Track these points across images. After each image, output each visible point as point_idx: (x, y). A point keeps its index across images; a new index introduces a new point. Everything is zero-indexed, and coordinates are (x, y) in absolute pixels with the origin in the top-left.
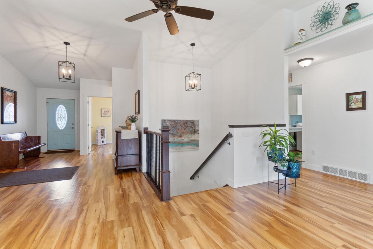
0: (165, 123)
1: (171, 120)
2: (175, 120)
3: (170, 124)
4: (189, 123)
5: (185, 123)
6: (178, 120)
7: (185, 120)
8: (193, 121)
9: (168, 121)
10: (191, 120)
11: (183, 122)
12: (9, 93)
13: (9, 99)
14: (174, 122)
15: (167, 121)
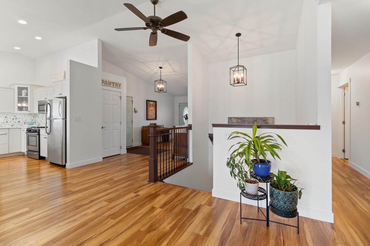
0: (231, 120)
1: (238, 118)
2: (242, 118)
3: (237, 122)
4: (260, 121)
5: (254, 121)
6: (246, 118)
7: (254, 117)
8: (265, 119)
9: (235, 119)
10: (263, 118)
11: (251, 120)
12: (152, 103)
13: (151, 106)
14: (241, 120)
15: (233, 119)
